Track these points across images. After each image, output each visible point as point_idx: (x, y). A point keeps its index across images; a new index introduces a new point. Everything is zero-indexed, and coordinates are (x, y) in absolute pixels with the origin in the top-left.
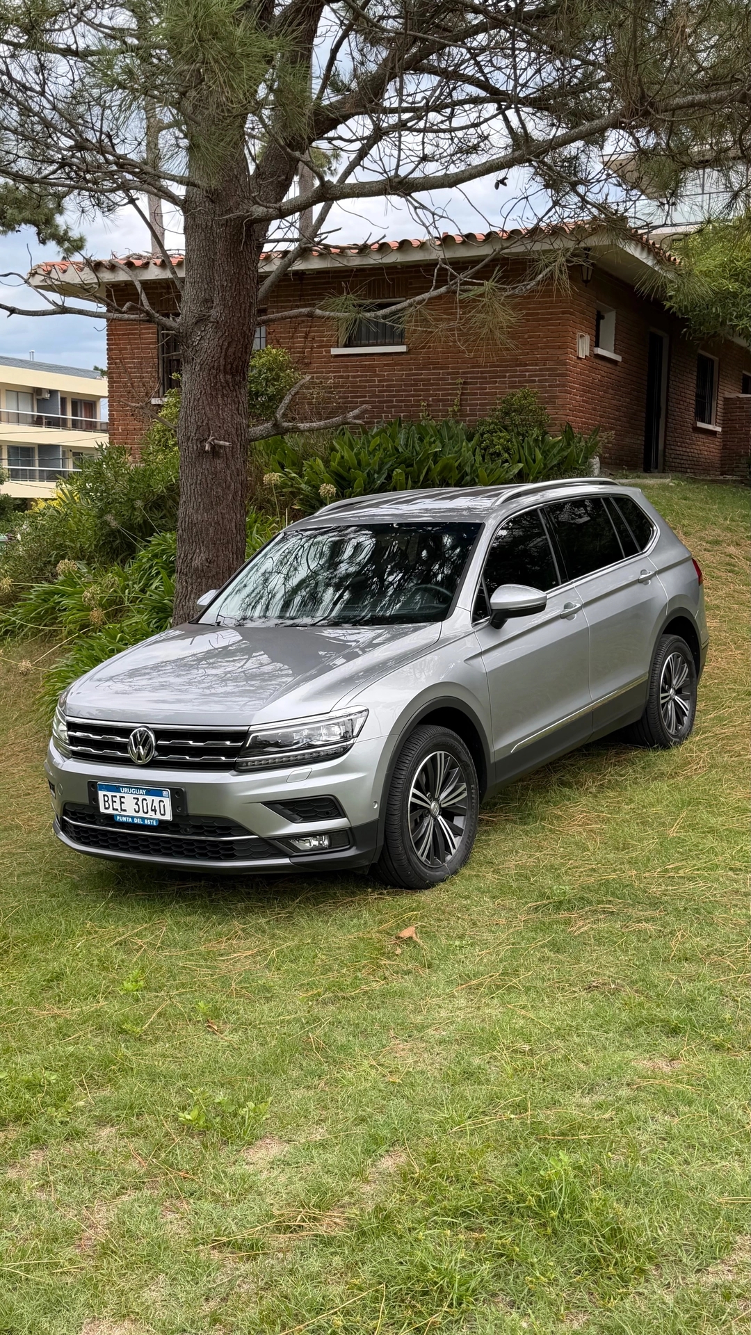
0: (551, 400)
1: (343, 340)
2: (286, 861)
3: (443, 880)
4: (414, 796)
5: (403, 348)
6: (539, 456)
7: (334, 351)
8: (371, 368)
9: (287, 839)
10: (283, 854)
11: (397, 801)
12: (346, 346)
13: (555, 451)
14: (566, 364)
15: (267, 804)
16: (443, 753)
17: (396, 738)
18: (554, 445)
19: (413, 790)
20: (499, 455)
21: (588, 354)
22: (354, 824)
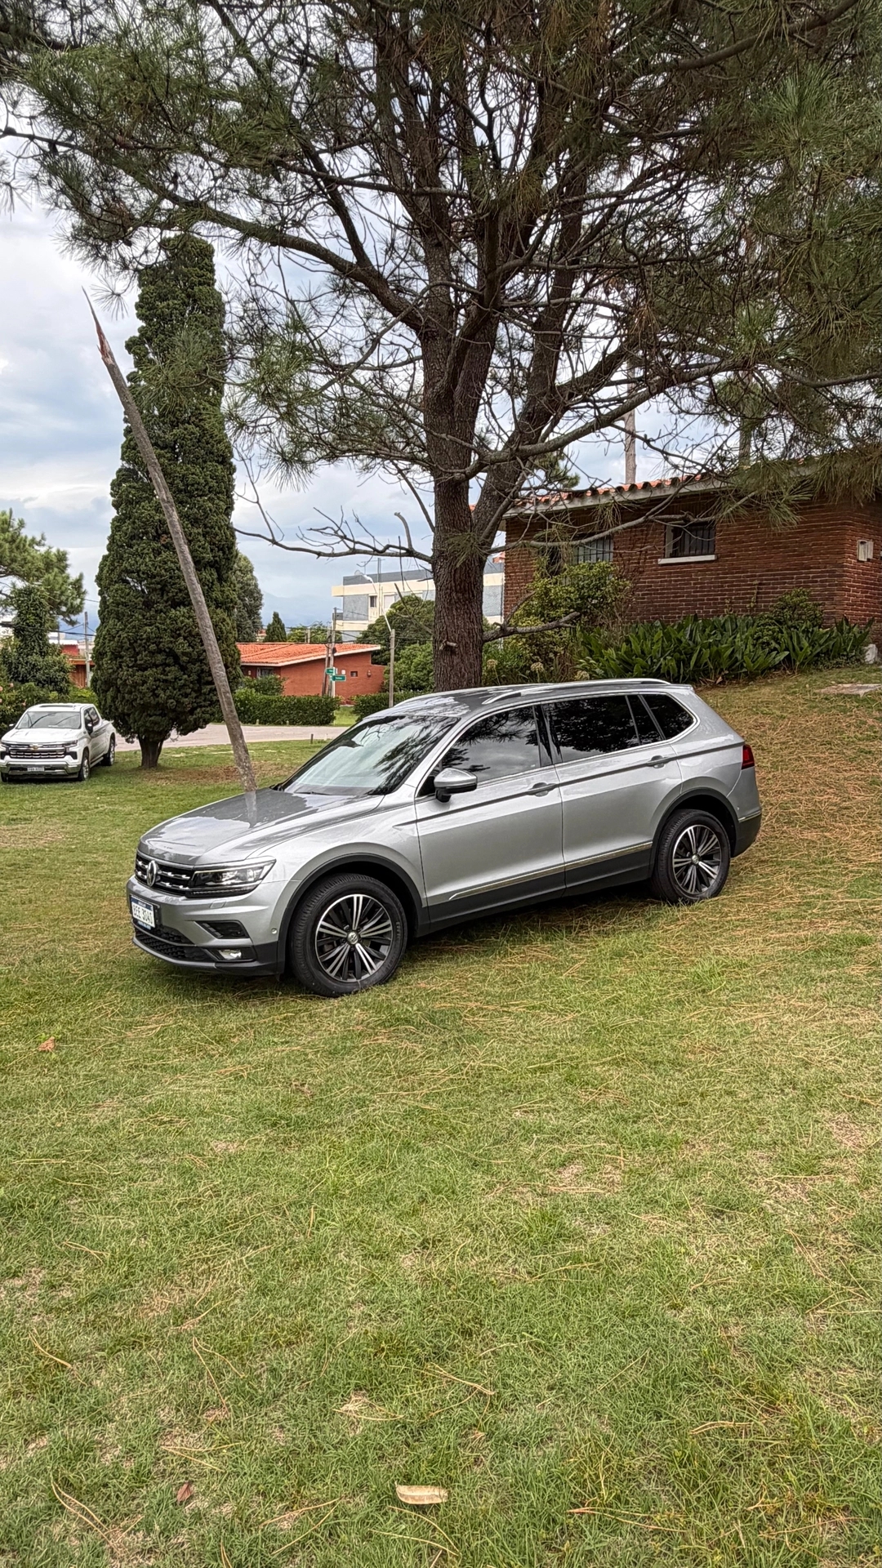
0: (830, 597)
1: (670, 551)
2: (213, 965)
3: (349, 993)
4: (322, 926)
5: (712, 557)
6: (805, 643)
7: (662, 561)
8: (684, 574)
9: (216, 950)
10: (209, 960)
11: (301, 930)
12: (673, 556)
13: (822, 641)
14: (843, 566)
15: (198, 922)
16: (361, 896)
17: (298, 883)
18: (821, 637)
19: (321, 922)
20: (768, 644)
21: (871, 557)
22: (256, 944)
